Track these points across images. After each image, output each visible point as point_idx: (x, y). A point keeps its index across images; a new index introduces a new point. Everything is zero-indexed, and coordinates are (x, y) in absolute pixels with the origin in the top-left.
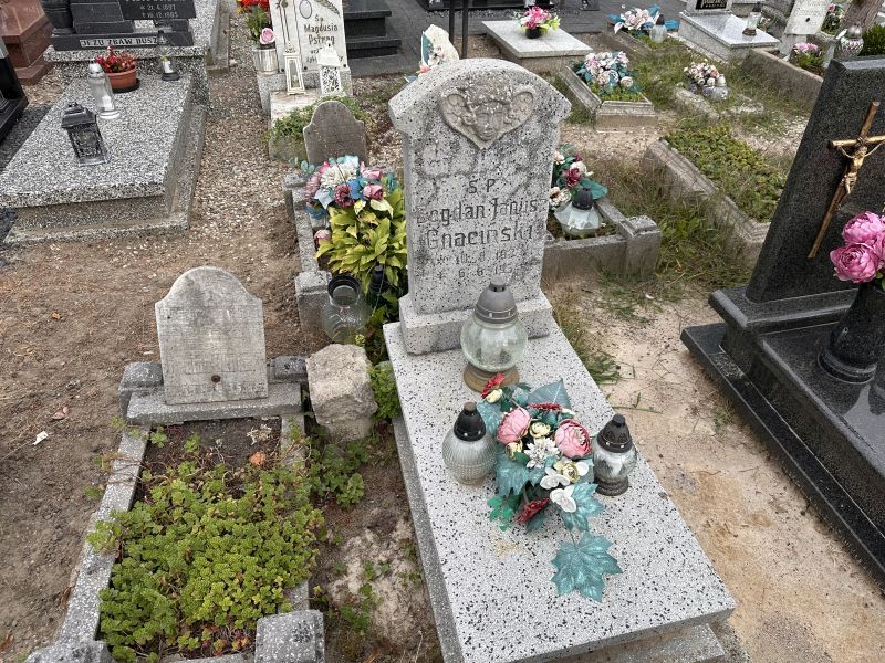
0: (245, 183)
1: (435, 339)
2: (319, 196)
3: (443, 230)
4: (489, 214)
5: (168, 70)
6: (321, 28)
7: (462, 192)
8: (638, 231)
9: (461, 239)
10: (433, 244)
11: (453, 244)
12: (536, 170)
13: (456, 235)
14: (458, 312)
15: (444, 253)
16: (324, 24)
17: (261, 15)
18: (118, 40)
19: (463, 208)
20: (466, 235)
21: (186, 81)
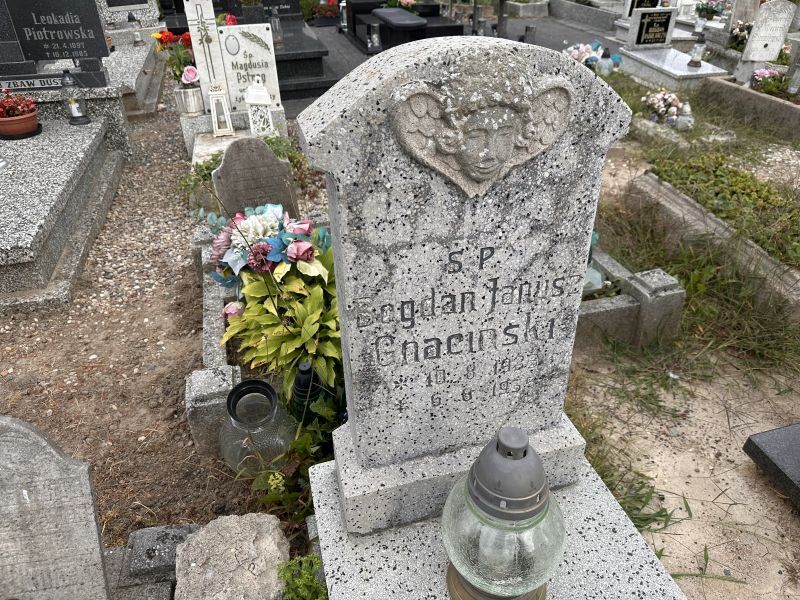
0: (154, 238)
1: (392, 508)
2: (229, 258)
3: (403, 335)
4: (483, 303)
5: (76, 113)
6: (251, 65)
7: (435, 270)
8: (655, 292)
9: (434, 348)
10: (387, 359)
11: (421, 355)
12: (566, 229)
13: (426, 341)
14: (431, 459)
15: (407, 371)
16: (254, 60)
17: (182, 53)
18: (19, 82)
19: (438, 297)
20: (444, 339)
21: (97, 126)
